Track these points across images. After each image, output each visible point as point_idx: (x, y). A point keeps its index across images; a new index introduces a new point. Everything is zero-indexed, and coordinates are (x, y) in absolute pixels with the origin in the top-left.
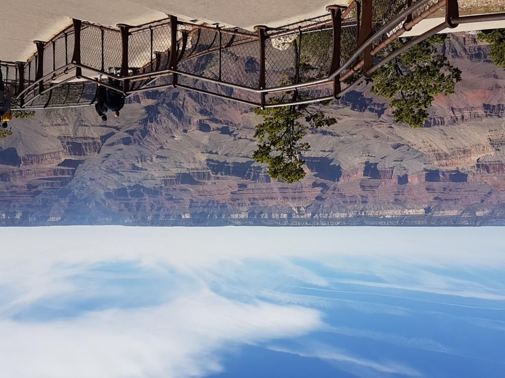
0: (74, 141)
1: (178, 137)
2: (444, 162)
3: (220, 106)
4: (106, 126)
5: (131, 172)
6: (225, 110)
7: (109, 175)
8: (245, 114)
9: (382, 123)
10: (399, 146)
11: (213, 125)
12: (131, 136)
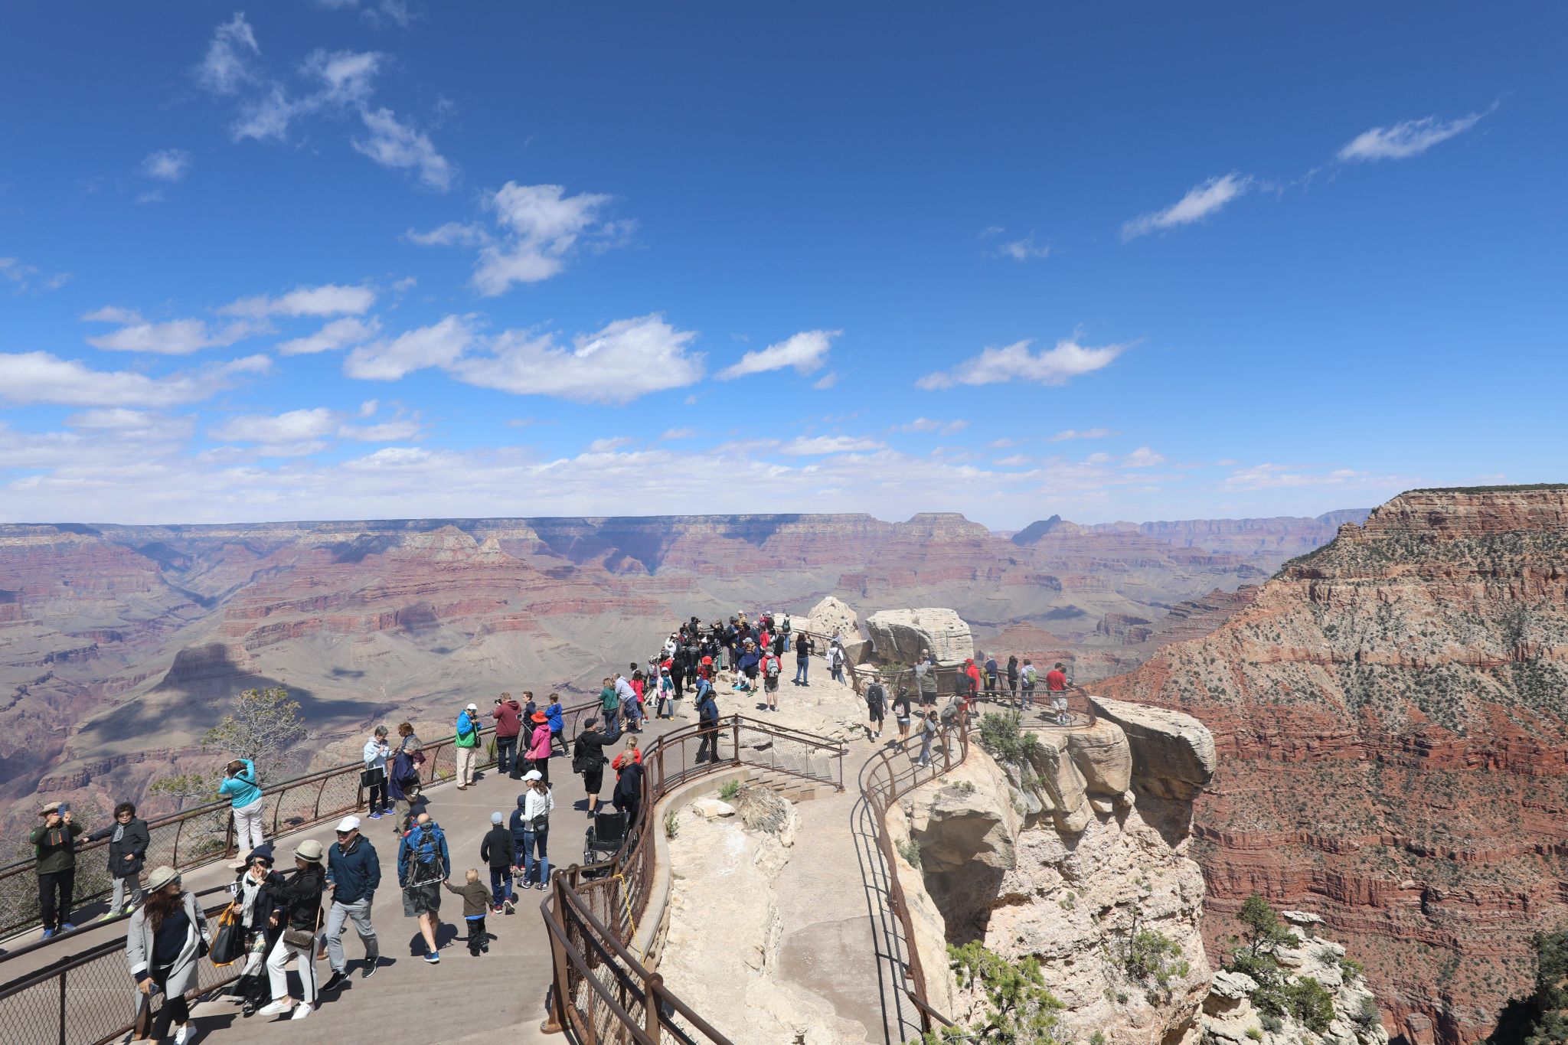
5: (103, 626)
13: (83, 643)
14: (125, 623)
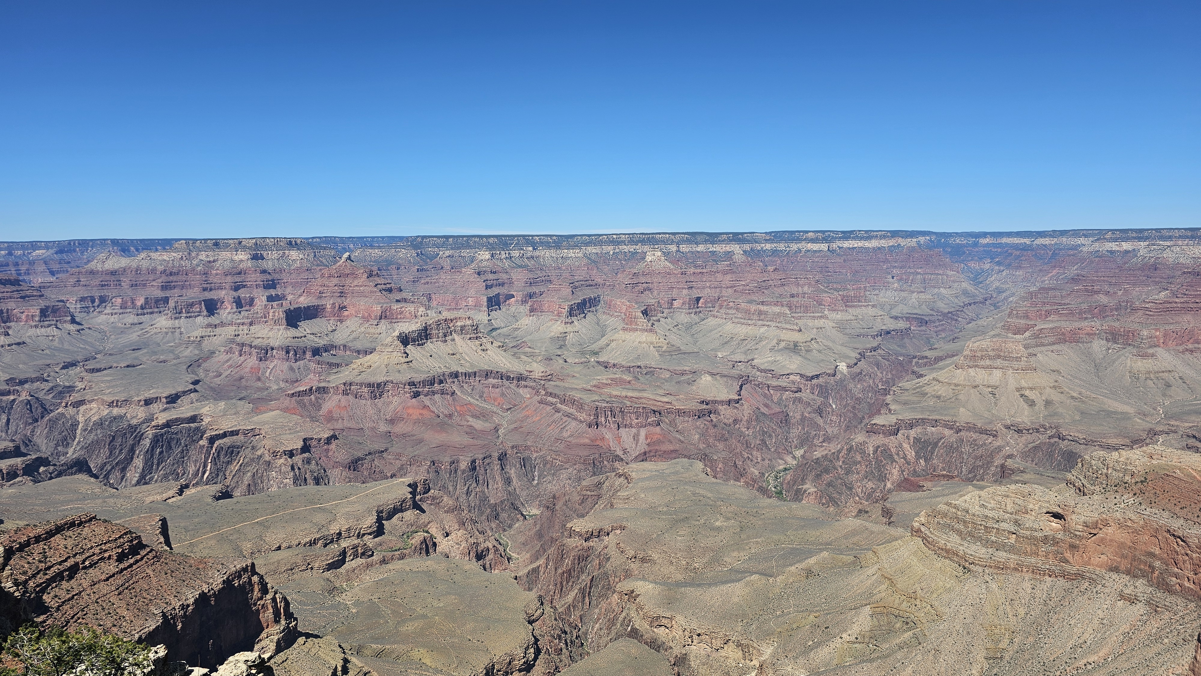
0: (1006, 363)
1: (843, 367)
2: (459, 324)
3: (773, 412)
4: (956, 385)
5: (916, 314)
6: (766, 406)
7: (953, 310)
8: (737, 397)
9: (540, 378)
10: (518, 346)
11: (783, 382)
12: (915, 369)
13: (901, 325)
14: (931, 312)
